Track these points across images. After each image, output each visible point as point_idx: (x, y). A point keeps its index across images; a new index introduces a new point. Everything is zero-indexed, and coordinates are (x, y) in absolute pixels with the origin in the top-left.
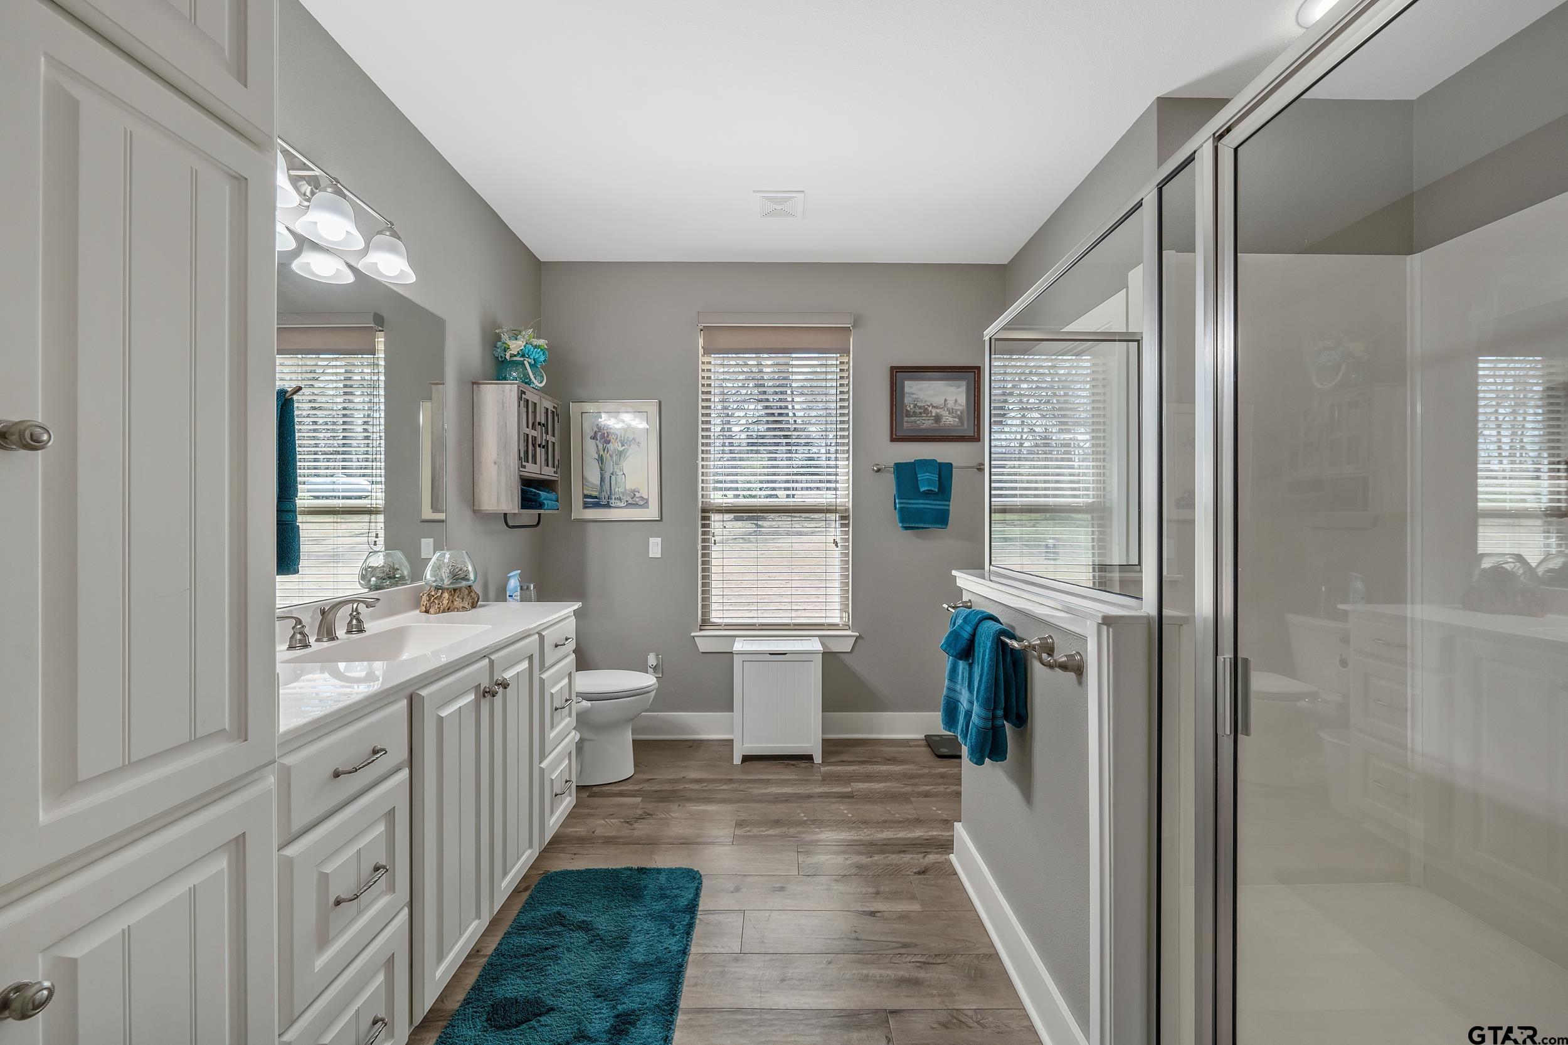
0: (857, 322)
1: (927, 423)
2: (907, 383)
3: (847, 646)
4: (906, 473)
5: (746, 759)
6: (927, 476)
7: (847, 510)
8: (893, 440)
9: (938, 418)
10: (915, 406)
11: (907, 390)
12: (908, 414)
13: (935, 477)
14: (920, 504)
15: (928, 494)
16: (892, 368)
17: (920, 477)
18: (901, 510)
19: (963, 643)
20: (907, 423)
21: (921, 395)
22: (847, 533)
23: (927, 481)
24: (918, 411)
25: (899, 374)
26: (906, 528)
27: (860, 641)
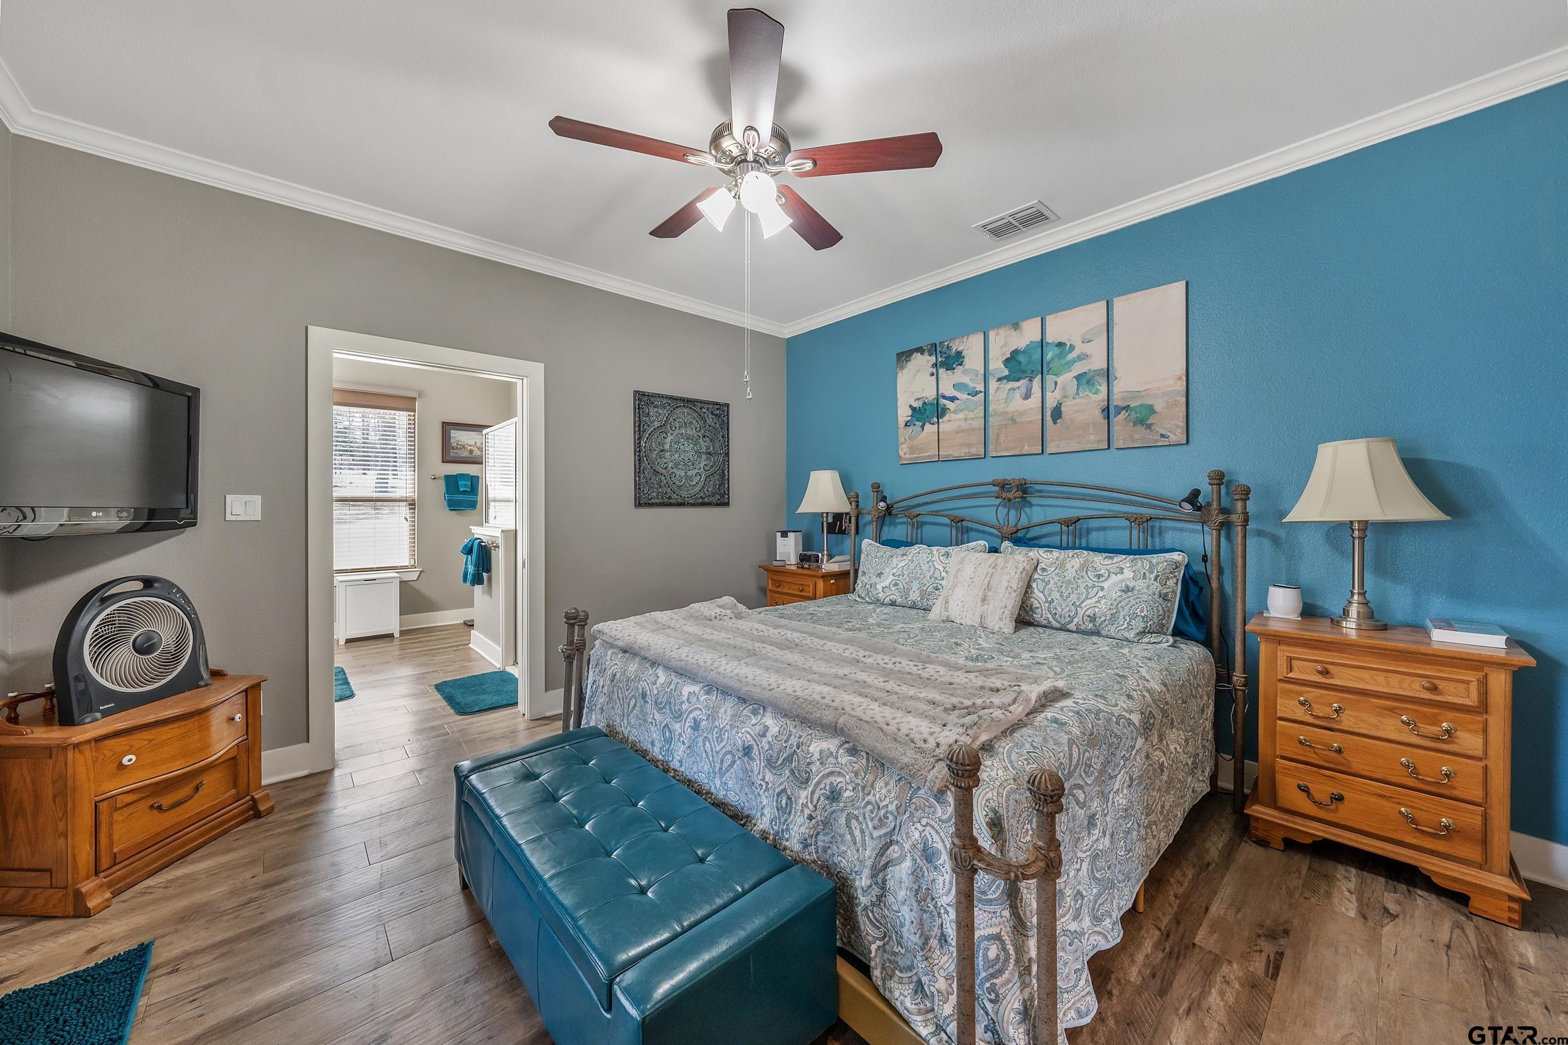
0: (420, 396)
1: (465, 454)
2: (452, 431)
3: (414, 576)
4: (452, 482)
5: (348, 641)
6: (464, 482)
7: (414, 500)
8: (443, 462)
9: (471, 452)
10: (457, 444)
11: (452, 435)
12: (453, 448)
13: (469, 483)
14: (460, 497)
15: (465, 492)
16: (443, 423)
17: (460, 483)
18: (448, 500)
19: (468, 549)
20: (453, 453)
21: (461, 439)
22: (414, 513)
23: (464, 485)
24: (459, 447)
25: (447, 427)
26: (452, 510)
27: (422, 574)
